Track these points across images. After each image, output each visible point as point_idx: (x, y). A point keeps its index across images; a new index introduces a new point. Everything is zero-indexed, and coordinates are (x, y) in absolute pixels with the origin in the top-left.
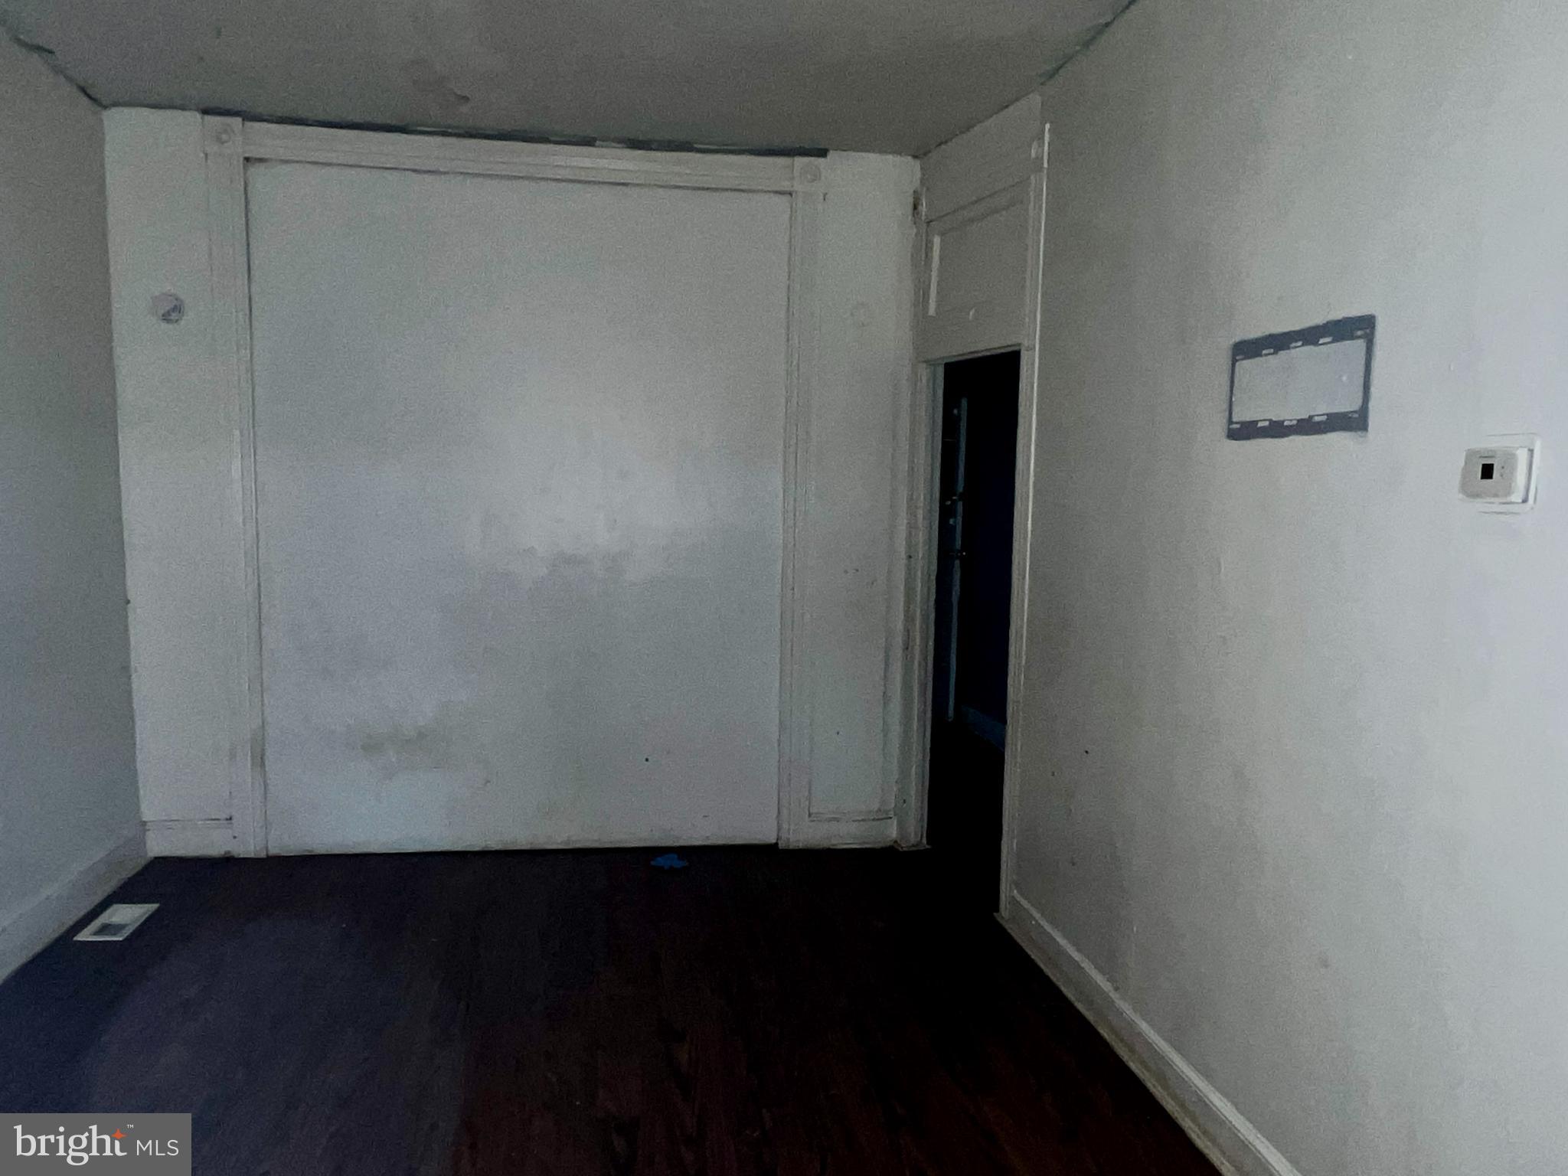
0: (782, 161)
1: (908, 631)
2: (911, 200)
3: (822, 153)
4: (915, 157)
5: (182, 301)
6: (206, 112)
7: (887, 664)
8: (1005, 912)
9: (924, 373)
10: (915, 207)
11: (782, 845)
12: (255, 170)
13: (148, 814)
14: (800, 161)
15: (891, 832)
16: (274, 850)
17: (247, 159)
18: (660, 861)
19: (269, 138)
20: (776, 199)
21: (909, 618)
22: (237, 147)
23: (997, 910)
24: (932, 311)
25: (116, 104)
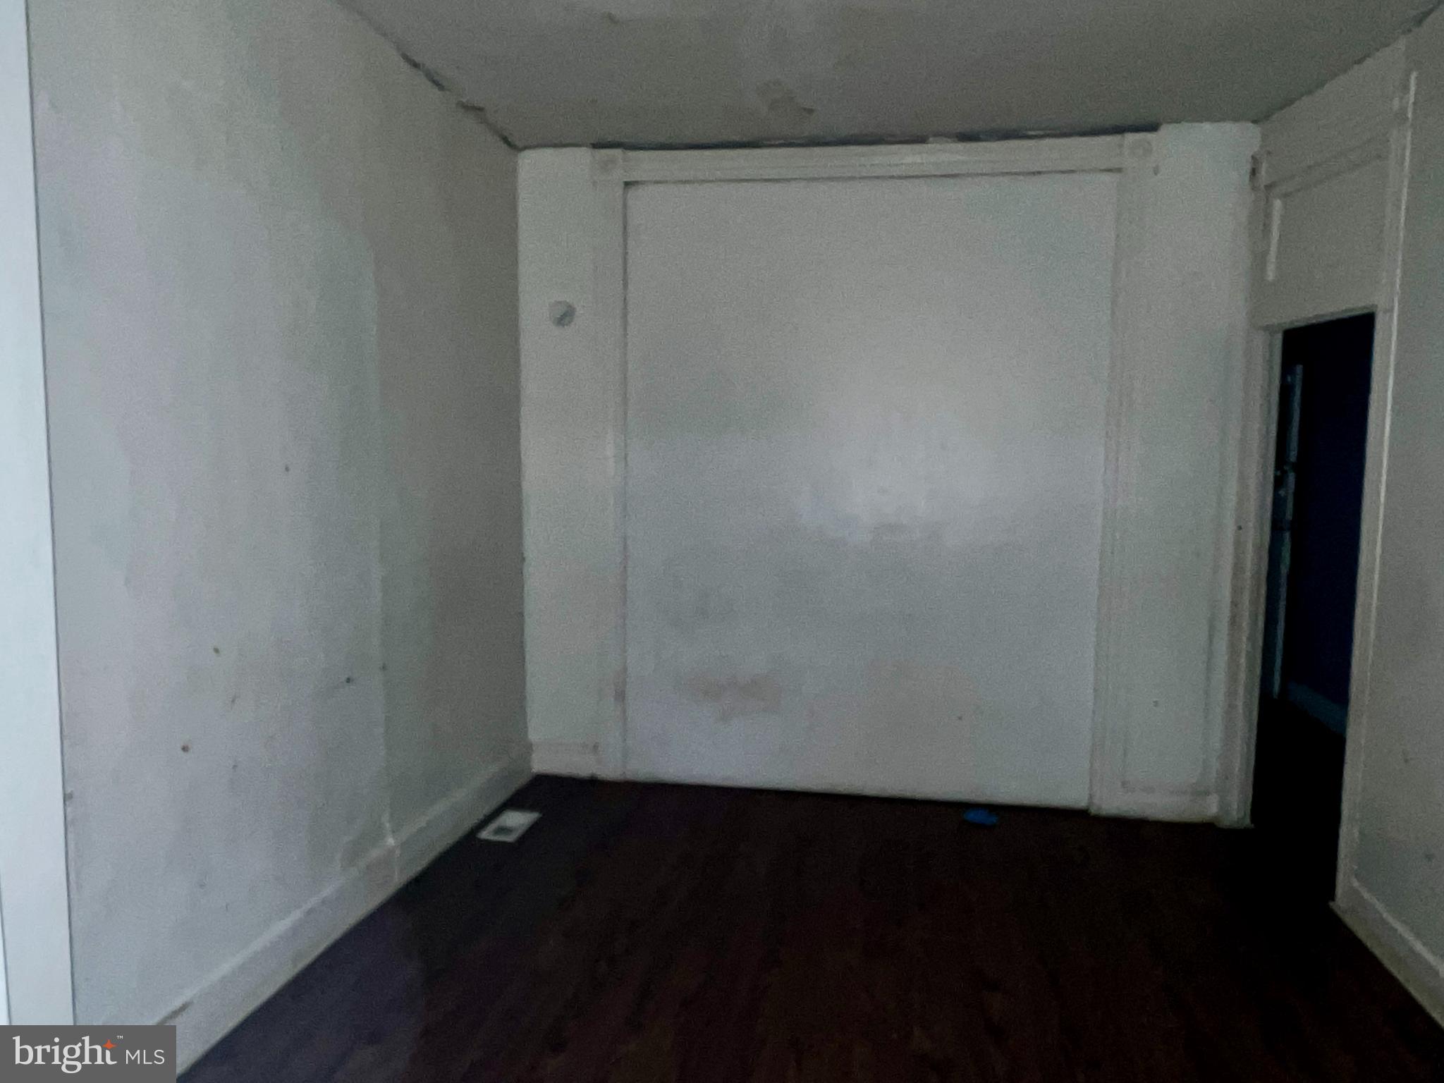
0: (1114, 139)
1: (1234, 604)
2: (1248, 167)
3: (1153, 127)
4: (1254, 122)
5: (574, 309)
6: (597, 146)
7: (1211, 638)
8: (1341, 902)
9: (1260, 339)
10: (1254, 172)
11: (1093, 811)
12: (632, 192)
13: (533, 736)
14: (1130, 138)
15: (1210, 808)
16: (630, 776)
17: (627, 184)
18: (971, 816)
19: (647, 164)
20: (1106, 177)
21: (1236, 591)
22: (619, 175)
23: (1333, 899)
24: (1271, 275)
25: (526, 148)
